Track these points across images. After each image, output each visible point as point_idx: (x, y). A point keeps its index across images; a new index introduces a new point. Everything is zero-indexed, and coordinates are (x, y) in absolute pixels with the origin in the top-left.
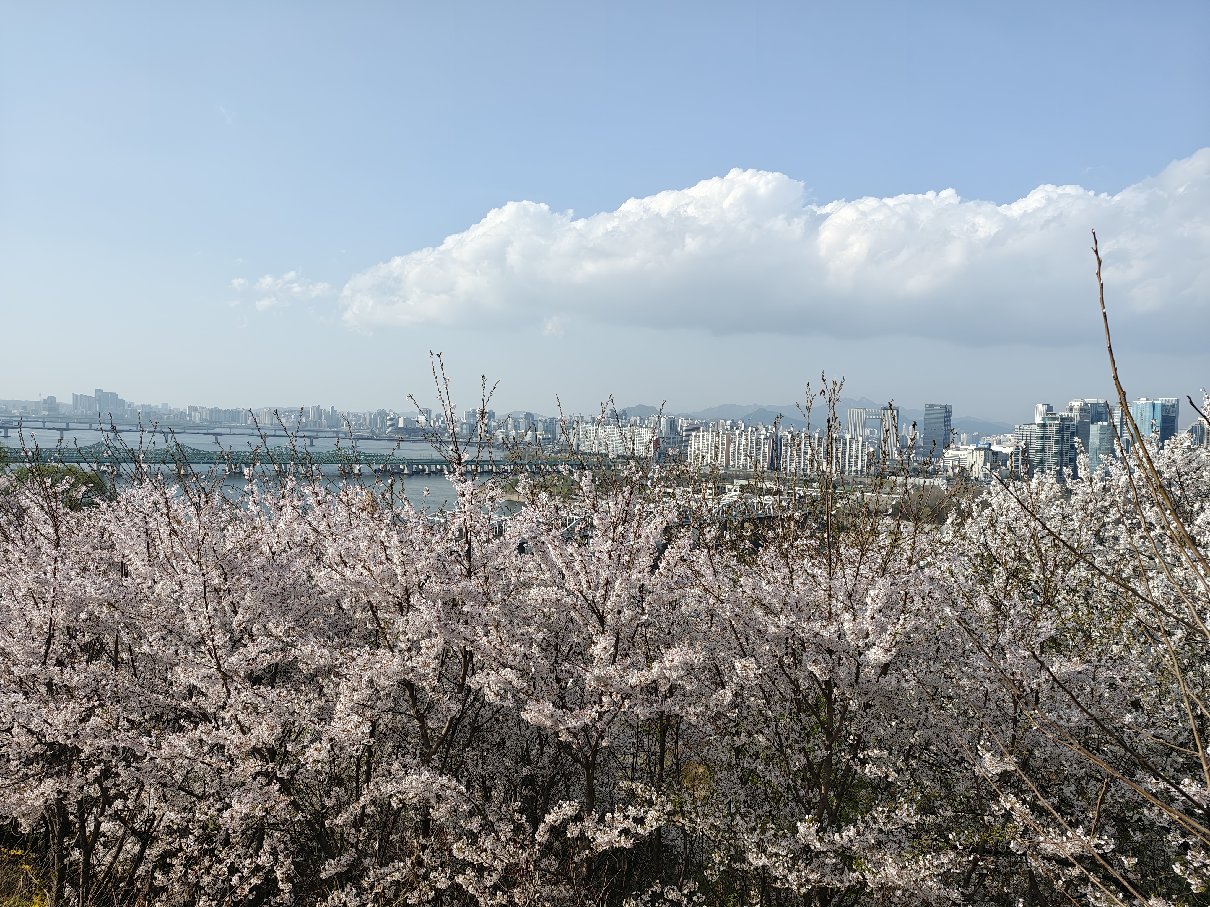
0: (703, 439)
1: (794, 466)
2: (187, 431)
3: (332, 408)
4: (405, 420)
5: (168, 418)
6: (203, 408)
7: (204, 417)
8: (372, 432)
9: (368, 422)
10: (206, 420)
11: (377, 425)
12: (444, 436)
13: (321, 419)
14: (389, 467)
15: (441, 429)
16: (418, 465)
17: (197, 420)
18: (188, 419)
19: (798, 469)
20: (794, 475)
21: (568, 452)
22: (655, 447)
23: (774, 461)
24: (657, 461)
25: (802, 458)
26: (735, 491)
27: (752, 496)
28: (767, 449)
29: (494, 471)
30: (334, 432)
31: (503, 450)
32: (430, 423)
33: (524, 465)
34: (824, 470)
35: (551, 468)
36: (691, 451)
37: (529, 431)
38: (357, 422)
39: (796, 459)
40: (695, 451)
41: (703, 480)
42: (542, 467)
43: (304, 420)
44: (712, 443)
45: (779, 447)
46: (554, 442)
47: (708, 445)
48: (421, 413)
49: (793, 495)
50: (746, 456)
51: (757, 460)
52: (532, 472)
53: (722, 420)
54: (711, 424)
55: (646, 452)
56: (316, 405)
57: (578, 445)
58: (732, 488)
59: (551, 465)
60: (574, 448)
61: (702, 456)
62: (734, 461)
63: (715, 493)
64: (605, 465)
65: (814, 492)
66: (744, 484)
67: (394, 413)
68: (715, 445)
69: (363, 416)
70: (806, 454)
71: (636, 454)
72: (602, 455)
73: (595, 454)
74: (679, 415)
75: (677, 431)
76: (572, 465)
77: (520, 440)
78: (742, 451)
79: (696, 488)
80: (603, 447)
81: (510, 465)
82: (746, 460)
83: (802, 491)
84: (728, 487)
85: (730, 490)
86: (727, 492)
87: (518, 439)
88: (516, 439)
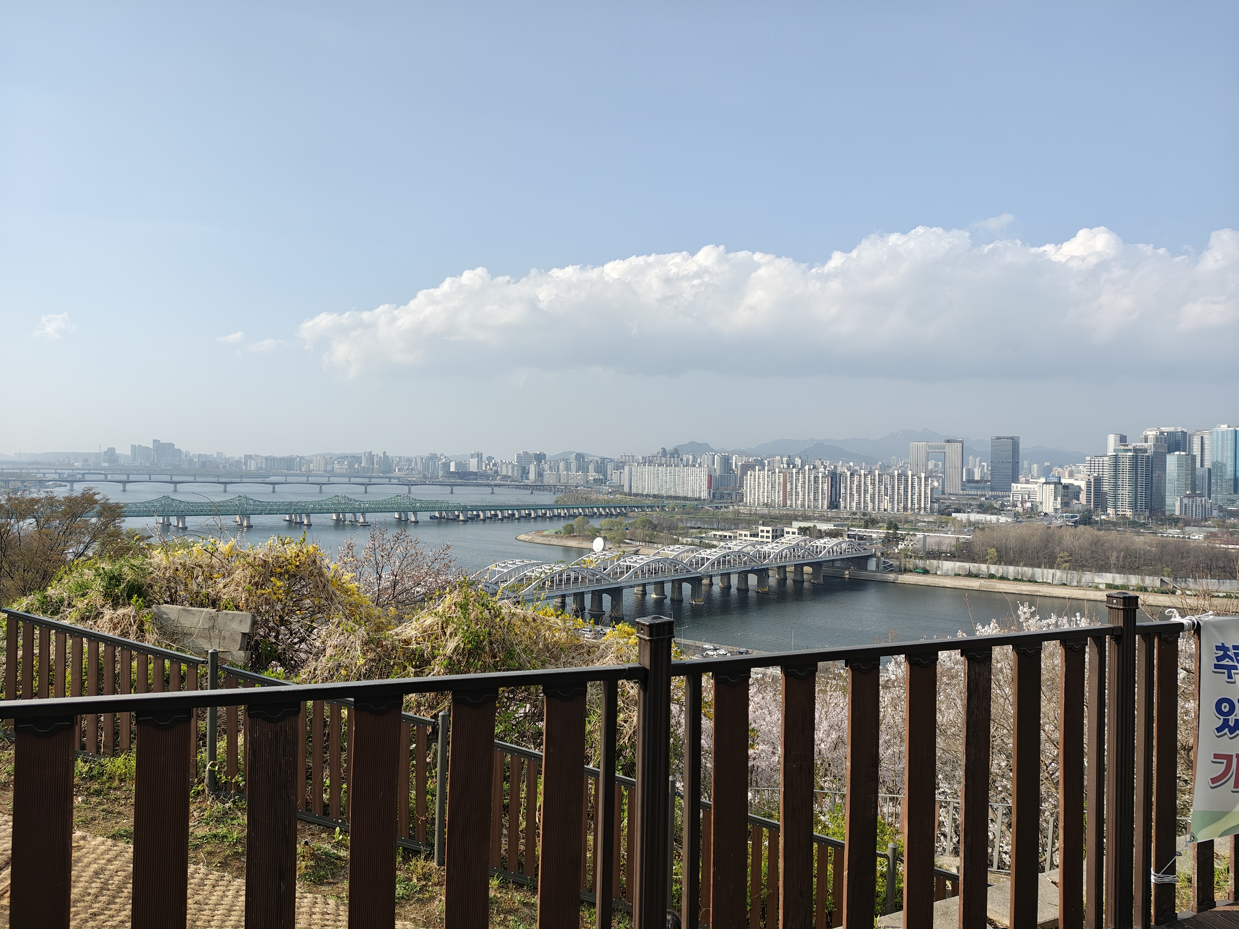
0: (759, 478)
1: (854, 504)
2: (244, 480)
3: (384, 453)
4: (456, 464)
5: (224, 467)
6: (258, 456)
7: (259, 465)
8: (425, 477)
9: (420, 467)
10: (261, 468)
11: (428, 469)
12: (496, 479)
13: (373, 465)
14: (444, 513)
15: (493, 472)
16: (472, 511)
17: (253, 468)
18: (244, 467)
19: (858, 508)
20: (855, 514)
21: (621, 493)
22: (709, 487)
23: (834, 500)
24: (711, 502)
25: (863, 495)
26: (794, 533)
27: (811, 539)
28: (826, 488)
29: (548, 515)
30: (386, 478)
31: (555, 493)
32: (482, 467)
33: (578, 508)
34: (886, 508)
35: (605, 511)
36: (746, 491)
37: (580, 473)
38: (409, 466)
39: (856, 496)
40: (750, 491)
41: (761, 522)
42: (595, 510)
43: (356, 466)
44: (768, 483)
45: (838, 485)
46: (605, 483)
47: (764, 484)
48: (472, 456)
49: (854, 536)
50: (804, 495)
51: (816, 499)
52: (585, 515)
53: (778, 458)
54: (766, 462)
55: (700, 492)
56: (369, 451)
57: (631, 486)
58: (791, 530)
59: (604, 508)
60: (626, 489)
61: (759, 495)
62: (791, 500)
63: (773, 536)
64: (658, 507)
65: (874, 533)
66: (803, 526)
67: (445, 457)
68: (772, 484)
69: (414, 460)
70: (866, 491)
71: (690, 495)
72: (655, 496)
73: (647, 496)
74: (733, 453)
75: (732, 469)
76: (625, 507)
77: (572, 482)
78: (799, 489)
79: (754, 531)
80: (656, 488)
81: (563, 509)
82: (804, 499)
83: (863, 532)
84: (786, 529)
85: (788, 533)
86: (786, 535)
87: (570, 481)
88: (568, 481)
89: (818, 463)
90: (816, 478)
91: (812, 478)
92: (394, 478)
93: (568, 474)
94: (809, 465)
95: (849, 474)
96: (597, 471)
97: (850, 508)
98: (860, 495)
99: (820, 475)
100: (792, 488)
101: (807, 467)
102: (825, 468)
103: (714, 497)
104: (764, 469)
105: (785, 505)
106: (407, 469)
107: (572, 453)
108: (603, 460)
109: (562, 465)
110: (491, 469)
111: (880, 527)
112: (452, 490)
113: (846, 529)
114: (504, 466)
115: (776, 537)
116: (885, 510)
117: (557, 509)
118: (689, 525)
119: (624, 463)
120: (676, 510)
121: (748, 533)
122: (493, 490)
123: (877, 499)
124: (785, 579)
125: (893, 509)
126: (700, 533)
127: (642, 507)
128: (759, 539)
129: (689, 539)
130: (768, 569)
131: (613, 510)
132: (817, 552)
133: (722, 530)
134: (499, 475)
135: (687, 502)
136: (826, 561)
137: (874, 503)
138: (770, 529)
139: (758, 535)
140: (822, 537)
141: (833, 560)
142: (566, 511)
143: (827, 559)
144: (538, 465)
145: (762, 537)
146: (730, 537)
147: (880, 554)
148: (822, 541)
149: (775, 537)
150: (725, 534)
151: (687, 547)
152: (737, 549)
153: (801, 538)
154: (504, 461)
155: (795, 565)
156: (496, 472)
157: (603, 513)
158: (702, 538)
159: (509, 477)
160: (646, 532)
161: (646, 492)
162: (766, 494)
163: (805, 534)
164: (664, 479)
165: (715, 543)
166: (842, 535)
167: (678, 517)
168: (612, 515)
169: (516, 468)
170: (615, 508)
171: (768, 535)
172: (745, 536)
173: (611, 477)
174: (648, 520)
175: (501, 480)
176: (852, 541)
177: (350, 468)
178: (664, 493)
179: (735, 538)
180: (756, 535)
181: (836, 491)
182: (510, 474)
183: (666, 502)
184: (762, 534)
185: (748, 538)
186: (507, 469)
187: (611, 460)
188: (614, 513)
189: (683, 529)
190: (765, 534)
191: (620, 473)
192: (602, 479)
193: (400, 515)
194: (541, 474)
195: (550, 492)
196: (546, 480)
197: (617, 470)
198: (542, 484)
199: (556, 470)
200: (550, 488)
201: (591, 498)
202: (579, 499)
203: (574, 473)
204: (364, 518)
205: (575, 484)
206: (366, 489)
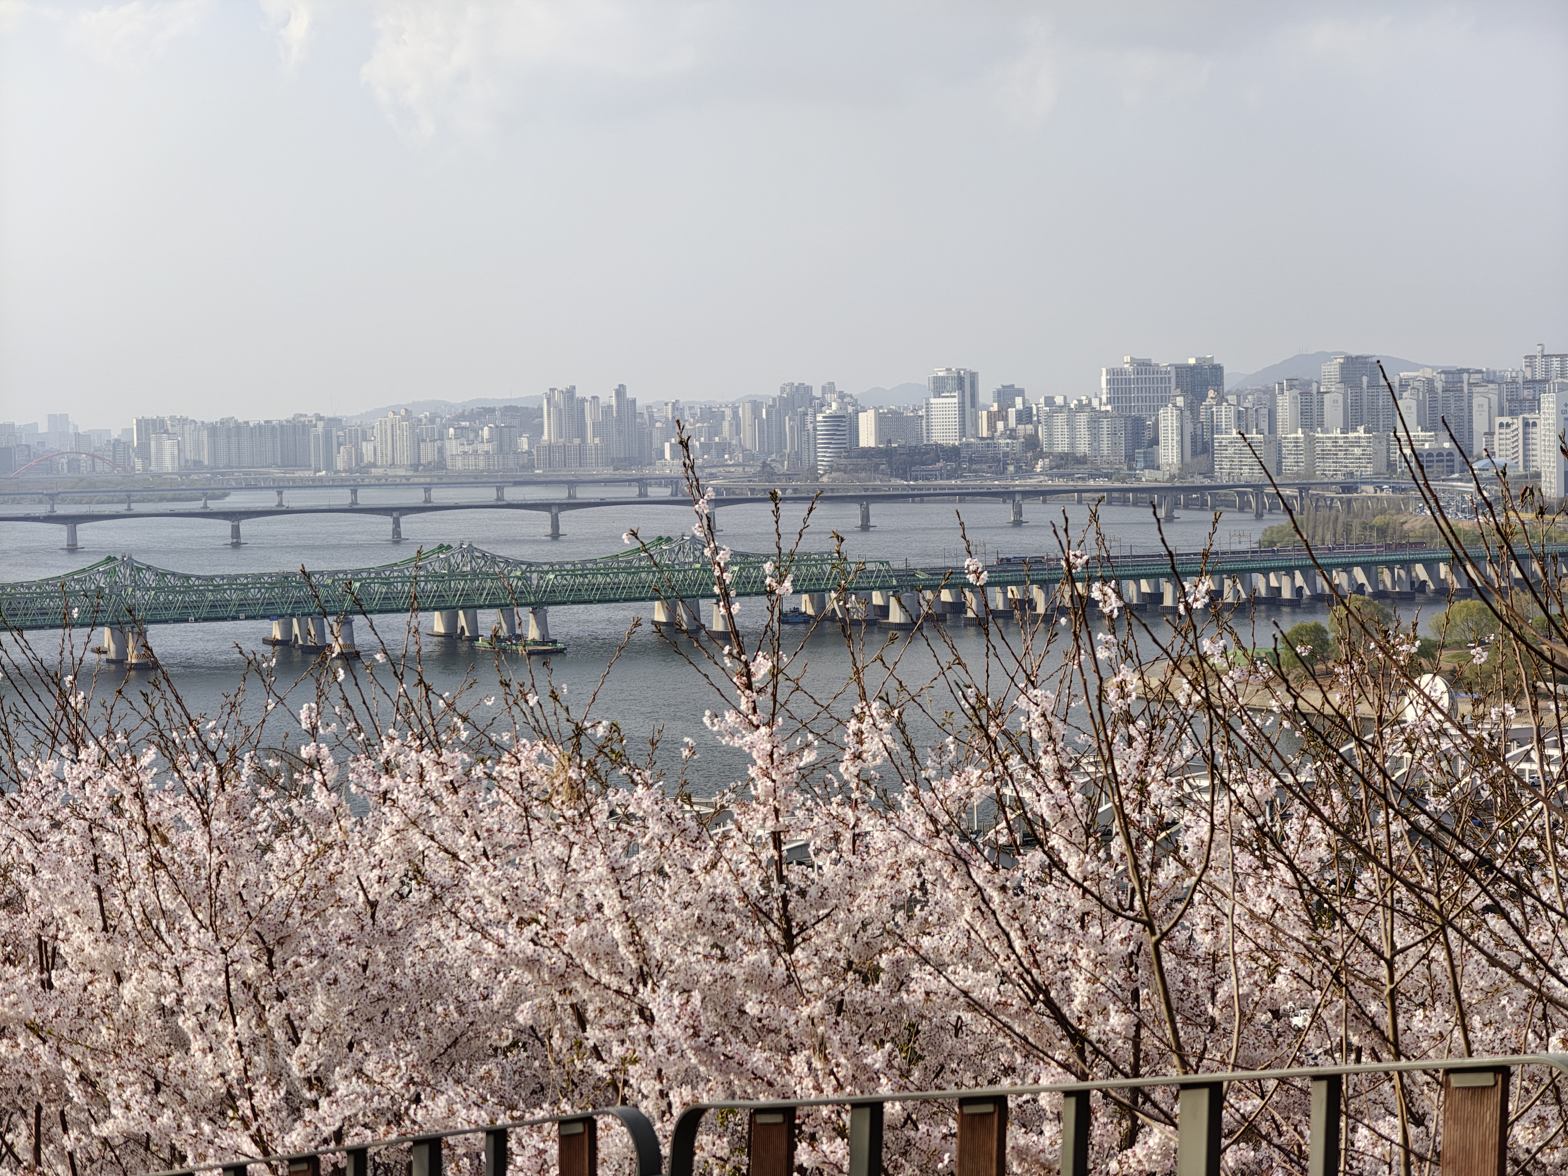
2: (137, 508)
3: (620, 392)
4: (881, 420)
5: (74, 465)
6: (183, 421)
7: (190, 455)
8: (767, 471)
9: (749, 438)
10: (198, 463)
11: (782, 444)
12: (1030, 472)
13: (582, 435)
14: (832, 601)
15: (1017, 445)
16: (936, 589)
17: (168, 464)
18: (139, 465)
21: (1526, 506)
29: (1229, 597)
30: (630, 481)
31: (1259, 516)
32: (976, 425)
33: (1347, 567)
37: (1361, 432)
38: (710, 438)
42: (1420, 572)
43: (524, 444)
46: (1463, 468)
48: (939, 387)
52: (1380, 595)
56: (562, 386)
59: (1456, 564)
67: (842, 396)
69: (728, 412)
76: (1542, 560)
77: (1328, 469)
81: (1289, 571)
87: (1320, 465)
88: (1311, 465)
92: (659, 481)
93: (1311, 441)
96: (1431, 421)
106: (706, 448)
107: (1327, 357)
108: (1454, 377)
109: (1286, 405)
110: (1012, 434)
112: (866, 517)
114: (1060, 420)
117: (1265, 572)
119: (1537, 384)
122: (1019, 513)
134: (1042, 455)
142: (1299, 580)
144: (1193, 407)
154: (1059, 400)
156: (1032, 443)
157: (1454, 583)
159: (1082, 461)
169: (1105, 423)
170: (1501, 563)
173: (1490, 443)
175: (1047, 472)
177: (500, 449)
182: (1083, 448)
186: (1072, 428)
187: (1489, 378)
191: (1526, 424)
192: (1450, 454)
193: (671, 611)
194: (1205, 444)
195: (1241, 510)
196: (1226, 464)
197: (1512, 413)
198: (1207, 482)
199: (1264, 426)
200: (1241, 495)
201: (1406, 527)
202: (1356, 532)
203: (1337, 433)
204: (542, 624)
205: (1340, 478)
206: (555, 525)
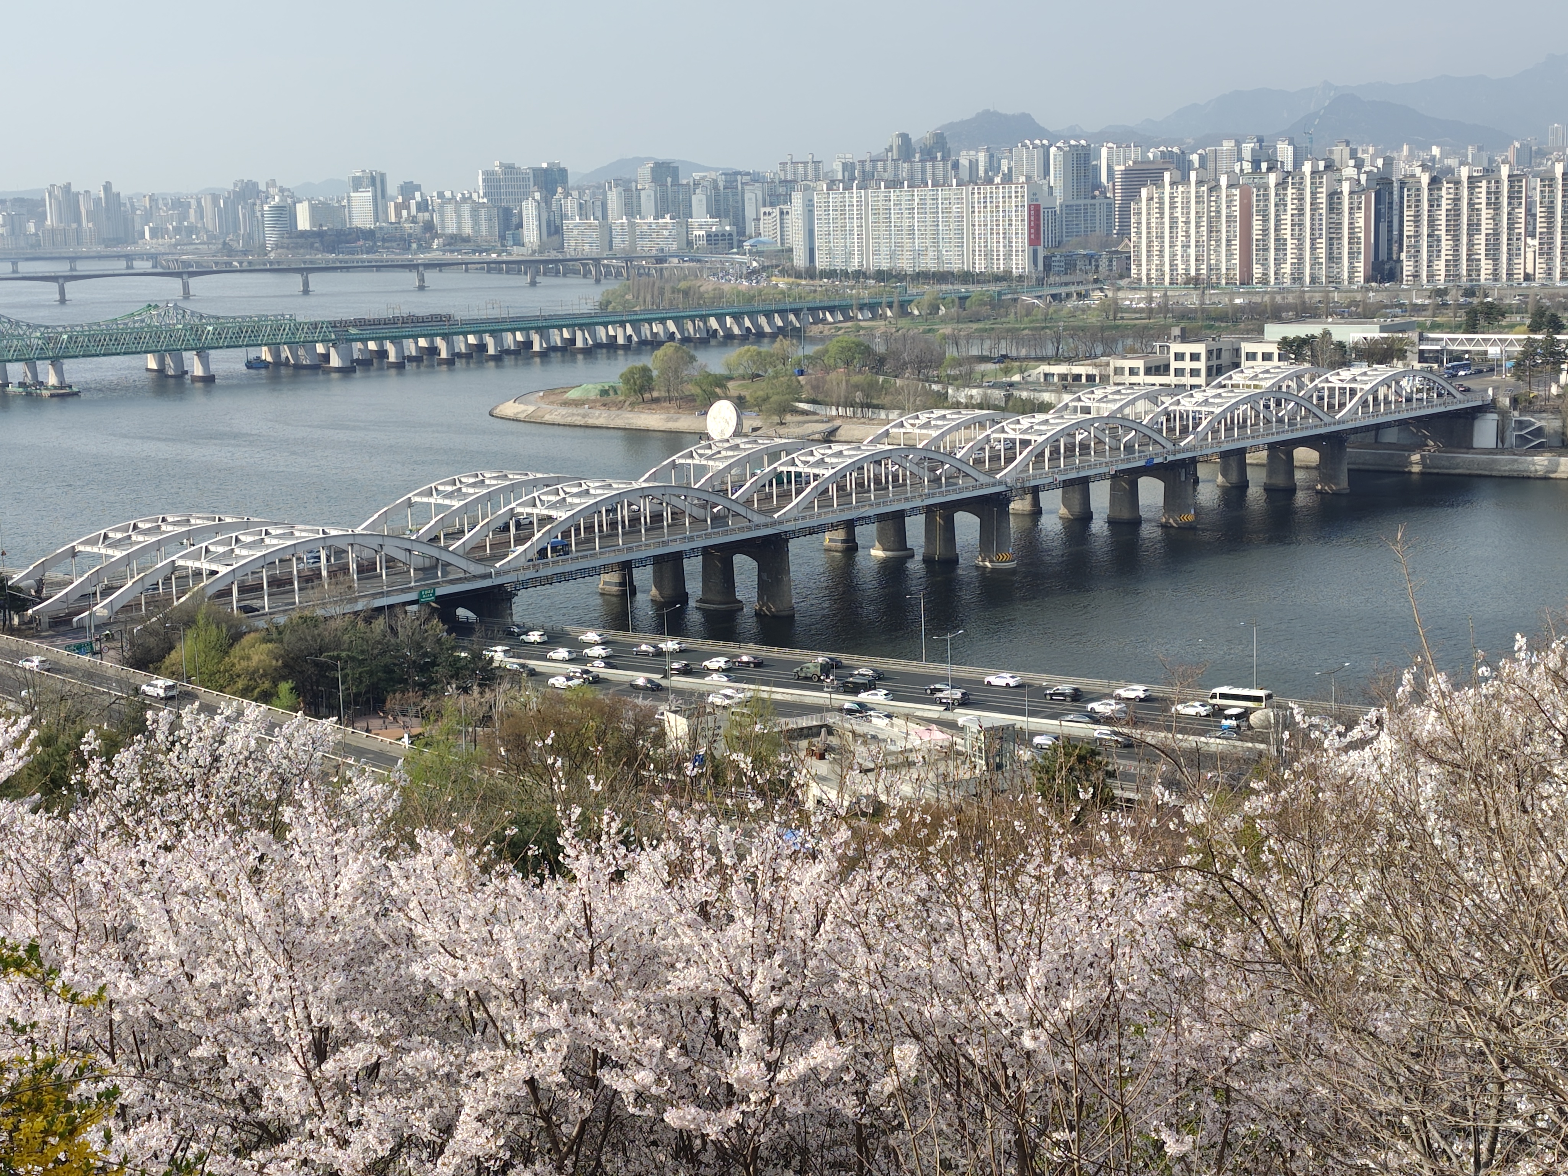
0: (1172, 207)
1: (1440, 266)
3: (107, 187)
4: (313, 209)
8: (227, 249)
9: (211, 222)
11: (236, 227)
12: (428, 248)
13: (78, 220)
14: (285, 352)
15: (418, 229)
16: (365, 339)
19: (1453, 275)
20: (1442, 293)
21: (784, 273)
22: (1034, 241)
23: (1383, 256)
24: (1040, 282)
25: (1464, 239)
26: (1267, 357)
27: (1315, 370)
28: (1361, 223)
29: (579, 344)
30: (118, 257)
31: (598, 281)
32: (386, 213)
33: (662, 321)
34: (1530, 270)
35: (740, 325)
36: (1137, 246)
37: (668, 218)
38: (180, 222)
39: (1446, 245)
40: (1149, 246)
41: (1176, 331)
42: (713, 323)
43: (31, 227)
44: (1199, 217)
45: (1396, 212)
46: (740, 246)
47: (1187, 223)
48: (357, 183)
49: (1437, 357)
50: (1300, 247)
51: (1333, 258)
52: (686, 340)
53: (1228, 145)
54: (1195, 158)
55: (1008, 256)
56: (61, 182)
57: (811, 251)
58: (1259, 348)
59: (737, 317)
60: (800, 260)
61: (1173, 257)
62: (1264, 263)
63: (1209, 370)
64: (890, 306)
65: (1494, 343)
66: (1292, 336)
67: (282, 190)
68: (1210, 222)
69: (193, 203)
70: (1474, 228)
71: (980, 266)
72: (881, 276)
73: (859, 275)
74: (1103, 137)
75: (1097, 185)
76: (797, 312)
77: (647, 246)
78: (1287, 233)
79: (1157, 359)
80: (884, 251)
81: (622, 324)
82: (1300, 258)
83: (1461, 343)
84: (1247, 347)
85: (1251, 356)
86: (1245, 364)
87: (640, 243)
88: (633, 243)
89: (1340, 152)
90: (1334, 196)
91: (1323, 198)
92: (142, 256)
93: (632, 225)
94: (1314, 161)
95: (1425, 179)
96: (716, 211)
97: (1431, 276)
98: (1456, 239)
99: (1346, 187)
100: (1265, 231)
101: (1307, 168)
102: (1359, 165)
103: (1048, 267)
104: (1185, 180)
105: (1247, 279)
106: (177, 230)
107: (641, 161)
108: (732, 176)
109: (614, 199)
110: (414, 220)
111: (1511, 327)
112: (306, 284)
113: (1414, 336)
114: (449, 209)
115: (1219, 371)
116: (1527, 277)
117: (605, 325)
118: (975, 351)
119: (789, 184)
120: (943, 310)
121: (1140, 364)
122: (422, 280)
123: (1504, 248)
124: (1243, 486)
125: (1549, 272)
126: (1007, 372)
127: (844, 309)
128: (1171, 379)
129: (974, 392)
130: (1194, 461)
131: (762, 320)
132: (1331, 406)
133: (1069, 360)
134: (437, 236)
135: (971, 288)
136: (1355, 430)
137: (1496, 260)
138: (1200, 348)
139: (1167, 367)
140: (1346, 363)
141: (1378, 427)
142: (629, 330)
143: (1358, 424)
144: (547, 201)
145: (1179, 372)
146: (1090, 378)
147: (1507, 402)
148: (1345, 374)
149: (1215, 371)
150: (1077, 370)
151: (967, 414)
152: (1107, 409)
153: (1288, 368)
154: (448, 194)
155: (1272, 447)
156: (429, 227)
157: (736, 331)
158: (1011, 385)
159: (467, 240)
160: (857, 379)
161: (854, 265)
162: (1192, 251)
163: (1299, 358)
164: (906, 223)
165: (1047, 397)
166: (1402, 355)
167: (947, 330)
168: (760, 335)
169: (483, 212)
170: (768, 315)
171: (1195, 365)
172: (1133, 372)
173: (757, 227)
174: (858, 345)
175: (442, 249)
176: (1431, 370)
177: (13, 232)
178: (905, 264)
179: (1105, 379)
180: (1162, 369)
181: (1390, 231)
182: (467, 230)
183: (912, 290)
184: (1179, 365)
185: (1141, 378)
186: (459, 216)
187: (756, 178)
188: (767, 329)
189: (958, 363)
190: (1187, 365)
191: (782, 213)
192: (730, 235)
193: (161, 362)
194: (557, 227)
195: (585, 276)
196: (573, 243)
197: (772, 205)
198: (560, 257)
199: (599, 214)
200: (584, 265)
201: (702, 289)
202: (668, 295)
203: (651, 220)
204: (60, 373)
205: (654, 252)
206: (62, 292)
